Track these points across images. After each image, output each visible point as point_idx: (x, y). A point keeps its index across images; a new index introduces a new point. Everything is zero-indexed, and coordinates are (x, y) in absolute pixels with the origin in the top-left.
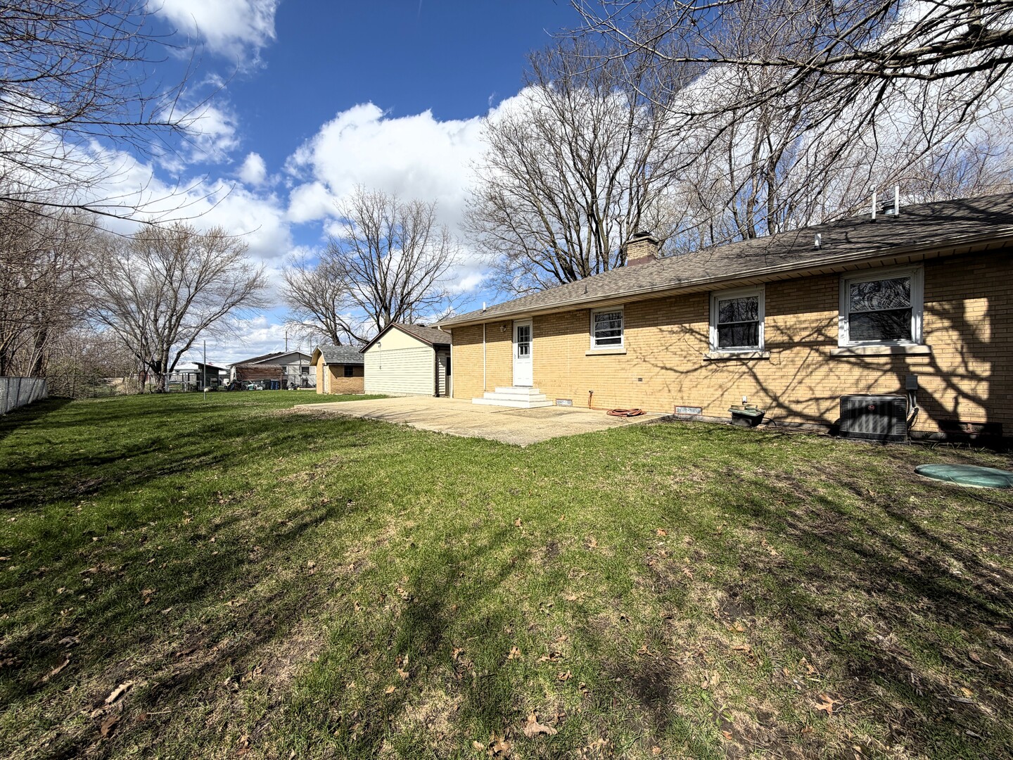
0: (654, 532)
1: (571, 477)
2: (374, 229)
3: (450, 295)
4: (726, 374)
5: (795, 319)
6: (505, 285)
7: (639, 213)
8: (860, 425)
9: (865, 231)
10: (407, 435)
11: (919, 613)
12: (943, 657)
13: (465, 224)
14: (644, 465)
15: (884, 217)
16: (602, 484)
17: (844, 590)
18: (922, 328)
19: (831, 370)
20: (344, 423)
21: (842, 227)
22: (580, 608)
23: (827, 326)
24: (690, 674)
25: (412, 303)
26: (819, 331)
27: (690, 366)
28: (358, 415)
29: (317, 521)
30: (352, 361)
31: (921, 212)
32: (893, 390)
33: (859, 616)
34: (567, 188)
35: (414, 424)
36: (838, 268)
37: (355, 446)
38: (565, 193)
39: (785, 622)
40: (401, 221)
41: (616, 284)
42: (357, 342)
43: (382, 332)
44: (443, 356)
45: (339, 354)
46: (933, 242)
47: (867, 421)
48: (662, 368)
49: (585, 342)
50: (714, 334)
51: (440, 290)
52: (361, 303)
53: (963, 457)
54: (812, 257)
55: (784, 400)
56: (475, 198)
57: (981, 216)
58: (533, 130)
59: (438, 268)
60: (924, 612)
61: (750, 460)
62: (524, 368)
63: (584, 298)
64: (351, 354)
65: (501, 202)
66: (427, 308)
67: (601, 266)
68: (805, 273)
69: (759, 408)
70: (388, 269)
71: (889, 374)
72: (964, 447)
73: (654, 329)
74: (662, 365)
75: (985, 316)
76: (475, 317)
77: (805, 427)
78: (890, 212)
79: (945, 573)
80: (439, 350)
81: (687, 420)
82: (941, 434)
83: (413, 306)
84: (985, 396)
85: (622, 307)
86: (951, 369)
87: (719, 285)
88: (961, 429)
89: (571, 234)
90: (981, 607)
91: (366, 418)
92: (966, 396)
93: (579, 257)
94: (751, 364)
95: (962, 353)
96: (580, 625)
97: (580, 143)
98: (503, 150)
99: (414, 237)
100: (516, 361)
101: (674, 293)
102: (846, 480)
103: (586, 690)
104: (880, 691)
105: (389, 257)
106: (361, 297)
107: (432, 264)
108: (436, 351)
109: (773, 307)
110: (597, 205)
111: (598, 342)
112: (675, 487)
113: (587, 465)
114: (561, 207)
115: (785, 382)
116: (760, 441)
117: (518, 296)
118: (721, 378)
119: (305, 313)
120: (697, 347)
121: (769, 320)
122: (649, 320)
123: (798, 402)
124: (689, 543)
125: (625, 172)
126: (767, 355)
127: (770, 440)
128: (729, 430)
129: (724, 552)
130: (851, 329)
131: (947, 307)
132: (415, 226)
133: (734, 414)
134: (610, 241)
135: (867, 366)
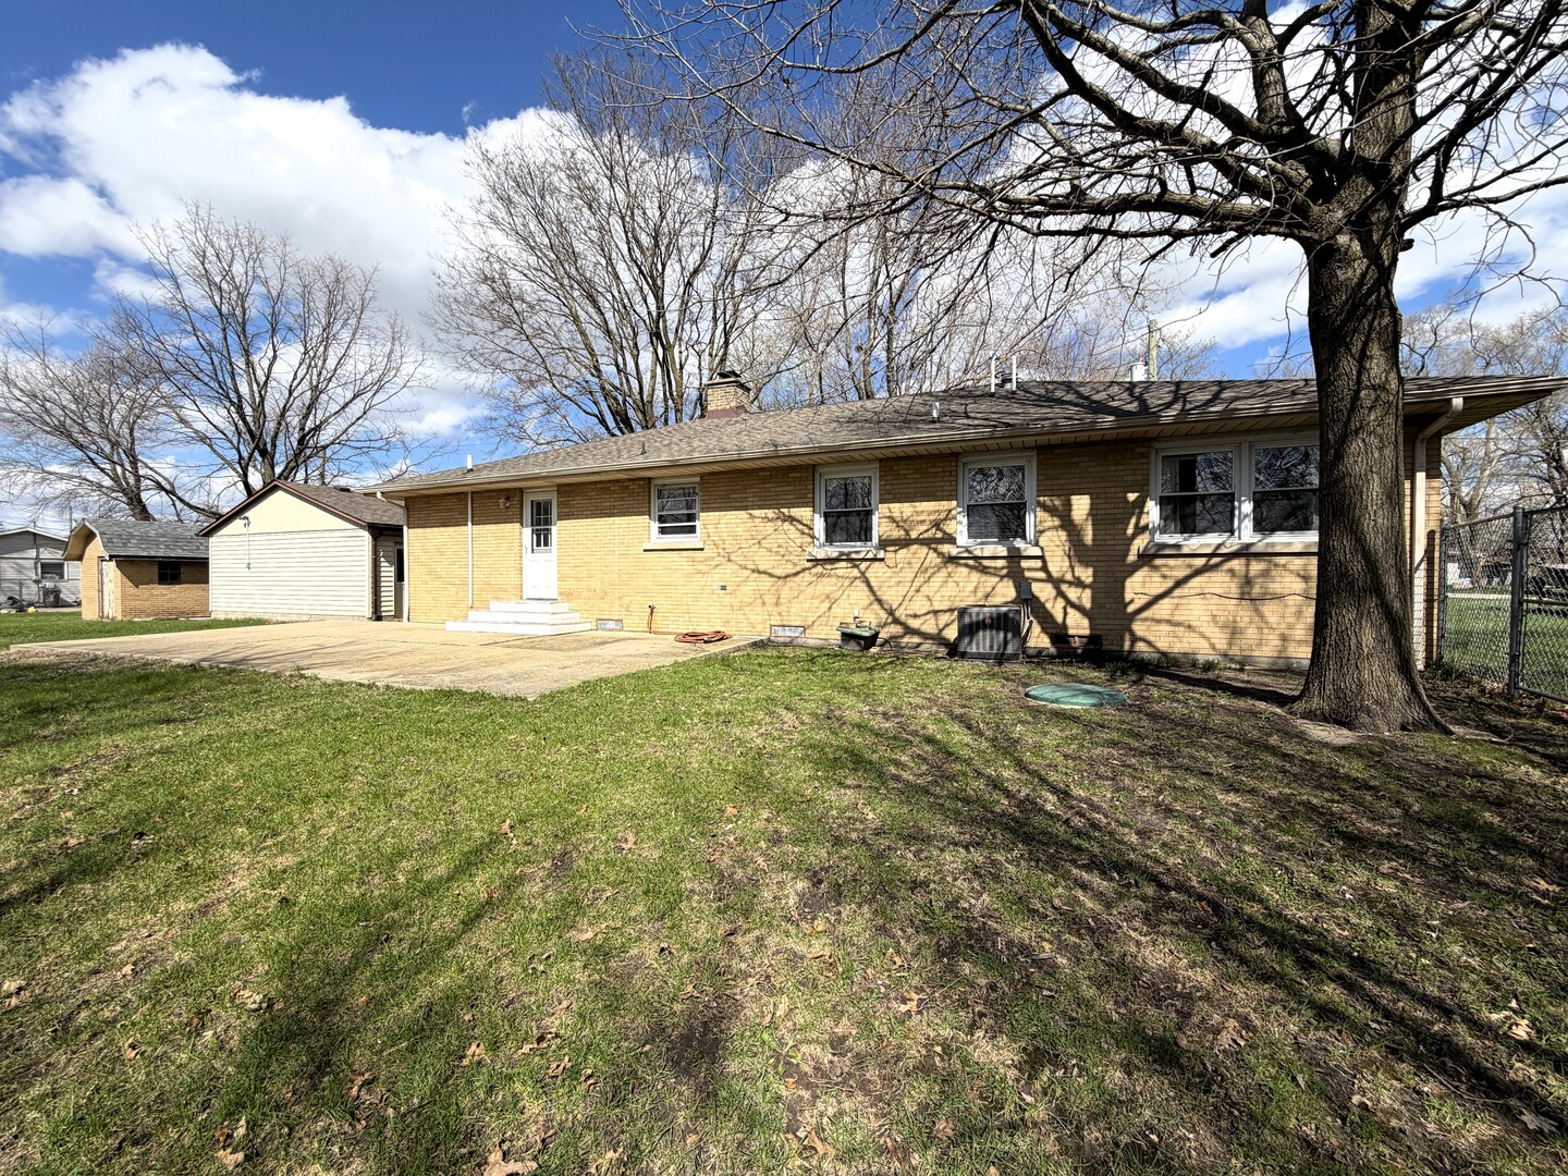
0: (722, 811)
1: (605, 742)
2: (234, 295)
3: (408, 439)
4: (833, 580)
5: (911, 509)
6: (512, 430)
7: (727, 343)
8: (978, 644)
9: (984, 406)
10: (300, 692)
11: (1013, 864)
12: (1030, 910)
13: (437, 317)
14: (718, 714)
15: (1002, 392)
16: (654, 749)
17: (942, 850)
18: (1035, 526)
19: (949, 575)
20: (146, 677)
21: (962, 397)
22: (598, 948)
23: (945, 519)
24: (751, 1010)
25: (324, 448)
26: (937, 525)
27: (790, 569)
28: (184, 659)
29: (41, 891)
30: (179, 553)
31: (1036, 391)
32: (1009, 599)
33: (955, 879)
34: (618, 286)
35: (316, 672)
36: (956, 447)
37: (168, 721)
38: (616, 294)
39: (875, 906)
40: (299, 290)
41: (689, 444)
42: (195, 515)
43: (254, 498)
44: (388, 546)
45: (144, 539)
46: (1043, 426)
47: (984, 639)
48: (753, 571)
49: (641, 529)
50: (819, 525)
51: (386, 430)
52: (203, 439)
53: (1069, 675)
54: (929, 431)
55: (901, 613)
56: (454, 273)
57: (1086, 403)
58: (560, 180)
59: (380, 388)
60: (1016, 862)
61: (857, 695)
62: (541, 569)
63: (639, 461)
64: (177, 539)
65: (503, 289)
66: (358, 459)
67: (672, 415)
68: (921, 450)
69: (873, 626)
70: (268, 377)
71: (1006, 579)
72: (1070, 664)
73: (743, 514)
74: (753, 567)
75: (1089, 515)
76: (449, 480)
77: (923, 648)
78: (1008, 386)
79: (1041, 810)
80: (381, 535)
81: (786, 645)
82: (1053, 650)
83: (329, 452)
84: (1087, 604)
85: (698, 479)
86: (1060, 574)
87: (825, 457)
88: (1069, 643)
89: (624, 359)
90: (1067, 845)
91: (204, 664)
92: (1073, 606)
93: (638, 397)
94: (863, 566)
95: (1069, 557)
96: (597, 977)
97: (639, 219)
98: (508, 202)
99: (329, 325)
100: (528, 557)
101: (768, 463)
102: (958, 711)
103: (592, 1081)
104: (967, 968)
105: (270, 354)
106: (201, 426)
107: (369, 379)
108: (375, 538)
109: (888, 492)
110: (665, 321)
111: (663, 531)
112: (759, 741)
113: (634, 721)
114: (609, 315)
115: (902, 590)
116: (871, 669)
117: (536, 450)
118: (828, 585)
119: (50, 448)
120: (798, 541)
121: (883, 509)
122: (736, 500)
123: (916, 616)
124: (768, 820)
125: (706, 280)
126: (881, 554)
127: (883, 668)
128: (836, 656)
129: (813, 827)
130: (970, 525)
131: (1057, 503)
132: (331, 304)
133: (844, 634)
134: (685, 378)
135: (984, 570)
